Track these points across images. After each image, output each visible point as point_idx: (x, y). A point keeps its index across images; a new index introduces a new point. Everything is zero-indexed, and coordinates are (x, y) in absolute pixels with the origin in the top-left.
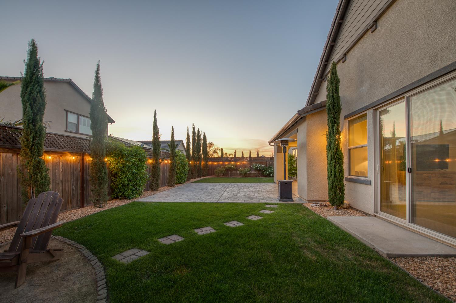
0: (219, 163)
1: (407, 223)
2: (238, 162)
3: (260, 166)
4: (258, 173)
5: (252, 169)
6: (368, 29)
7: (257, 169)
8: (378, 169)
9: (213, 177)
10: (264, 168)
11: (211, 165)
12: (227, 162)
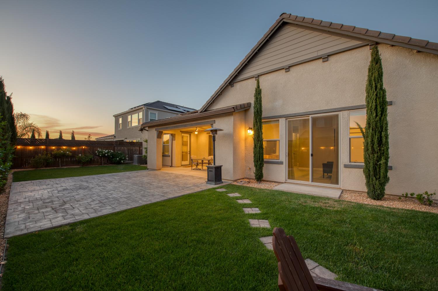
0: (38, 147)
1: (310, 183)
2: (74, 147)
3: (108, 152)
4: (104, 160)
5: (97, 155)
6: (283, 69)
7: (104, 156)
8: (287, 154)
9: (28, 169)
10: (112, 154)
11: (22, 151)
12: (53, 146)
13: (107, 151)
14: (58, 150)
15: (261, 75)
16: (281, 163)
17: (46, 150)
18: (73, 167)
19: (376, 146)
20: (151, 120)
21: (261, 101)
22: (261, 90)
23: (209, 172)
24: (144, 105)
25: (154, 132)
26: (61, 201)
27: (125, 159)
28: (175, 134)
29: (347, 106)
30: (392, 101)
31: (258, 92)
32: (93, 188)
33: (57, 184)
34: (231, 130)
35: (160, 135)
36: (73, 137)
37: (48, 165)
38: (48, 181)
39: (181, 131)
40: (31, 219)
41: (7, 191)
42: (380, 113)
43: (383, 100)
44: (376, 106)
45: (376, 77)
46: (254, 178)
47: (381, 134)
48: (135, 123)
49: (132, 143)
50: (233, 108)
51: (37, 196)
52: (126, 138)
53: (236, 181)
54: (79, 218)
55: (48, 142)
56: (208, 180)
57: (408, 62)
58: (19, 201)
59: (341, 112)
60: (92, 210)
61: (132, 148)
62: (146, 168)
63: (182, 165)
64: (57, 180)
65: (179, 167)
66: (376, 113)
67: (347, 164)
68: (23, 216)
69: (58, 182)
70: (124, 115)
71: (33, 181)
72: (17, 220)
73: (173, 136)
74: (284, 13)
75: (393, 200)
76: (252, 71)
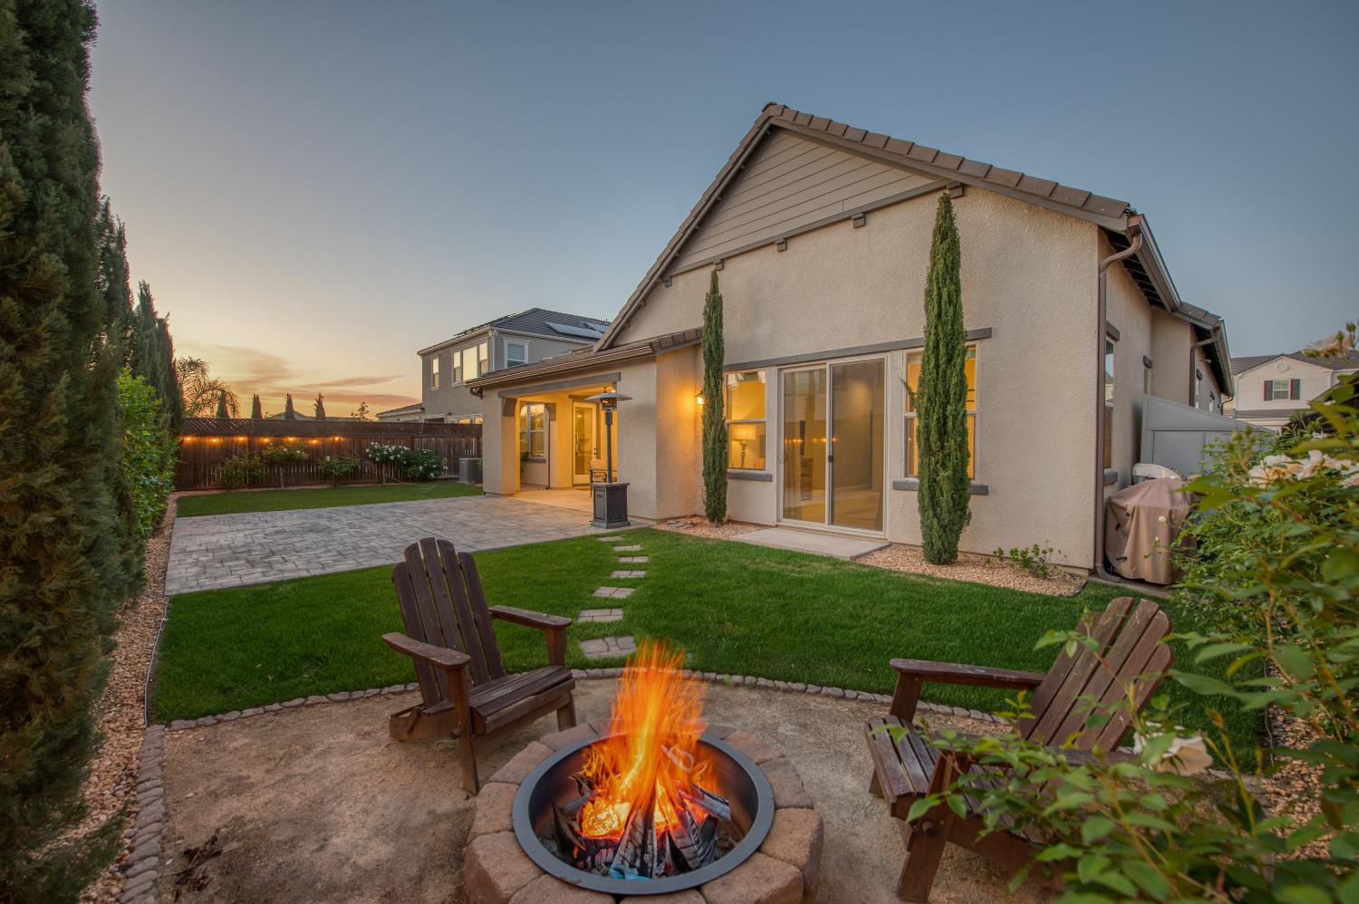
0: (230, 439)
1: (825, 526)
2: (313, 438)
3: (397, 451)
4: (386, 472)
5: (369, 459)
6: (773, 243)
7: (385, 461)
8: (782, 457)
9: (209, 493)
10: (407, 456)
11: (196, 449)
12: (265, 437)
13: (393, 448)
14: (277, 445)
15: (729, 258)
16: (768, 478)
17: (250, 445)
18: (316, 487)
19: (934, 437)
20: (511, 364)
21: (720, 325)
22: (721, 298)
23: (597, 499)
24: (491, 324)
25: (495, 401)
26: (267, 551)
27: (439, 469)
28: (554, 405)
29: (902, 338)
30: (990, 329)
31: (715, 304)
32: (337, 530)
33: (266, 521)
34: (653, 399)
35: (509, 409)
36: (320, 408)
37: (254, 482)
38: (249, 516)
39: (570, 397)
40: (208, 575)
41: (167, 533)
42: (945, 359)
43: (953, 328)
44: (937, 342)
45: (941, 273)
46: (705, 514)
47: (945, 411)
48: (470, 373)
49: (456, 428)
50: (651, 345)
51: (222, 542)
52: (450, 414)
53: (665, 520)
54: (288, 575)
55: (258, 425)
56: (595, 518)
57: (1027, 229)
58: (188, 549)
59: (889, 355)
60: (319, 565)
61: (457, 440)
62: (480, 492)
63: (574, 485)
64: (268, 515)
65: (565, 489)
66: (937, 360)
67: (899, 480)
68: (195, 570)
69: (269, 518)
70: (443, 352)
71: (217, 516)
72: (184, 575)
73: (550, 408)
74: (771, 104)
75: (975, 564)
76: (707, 249)
